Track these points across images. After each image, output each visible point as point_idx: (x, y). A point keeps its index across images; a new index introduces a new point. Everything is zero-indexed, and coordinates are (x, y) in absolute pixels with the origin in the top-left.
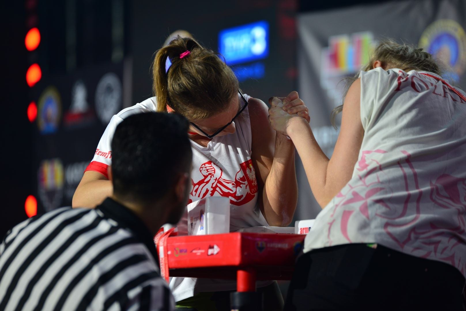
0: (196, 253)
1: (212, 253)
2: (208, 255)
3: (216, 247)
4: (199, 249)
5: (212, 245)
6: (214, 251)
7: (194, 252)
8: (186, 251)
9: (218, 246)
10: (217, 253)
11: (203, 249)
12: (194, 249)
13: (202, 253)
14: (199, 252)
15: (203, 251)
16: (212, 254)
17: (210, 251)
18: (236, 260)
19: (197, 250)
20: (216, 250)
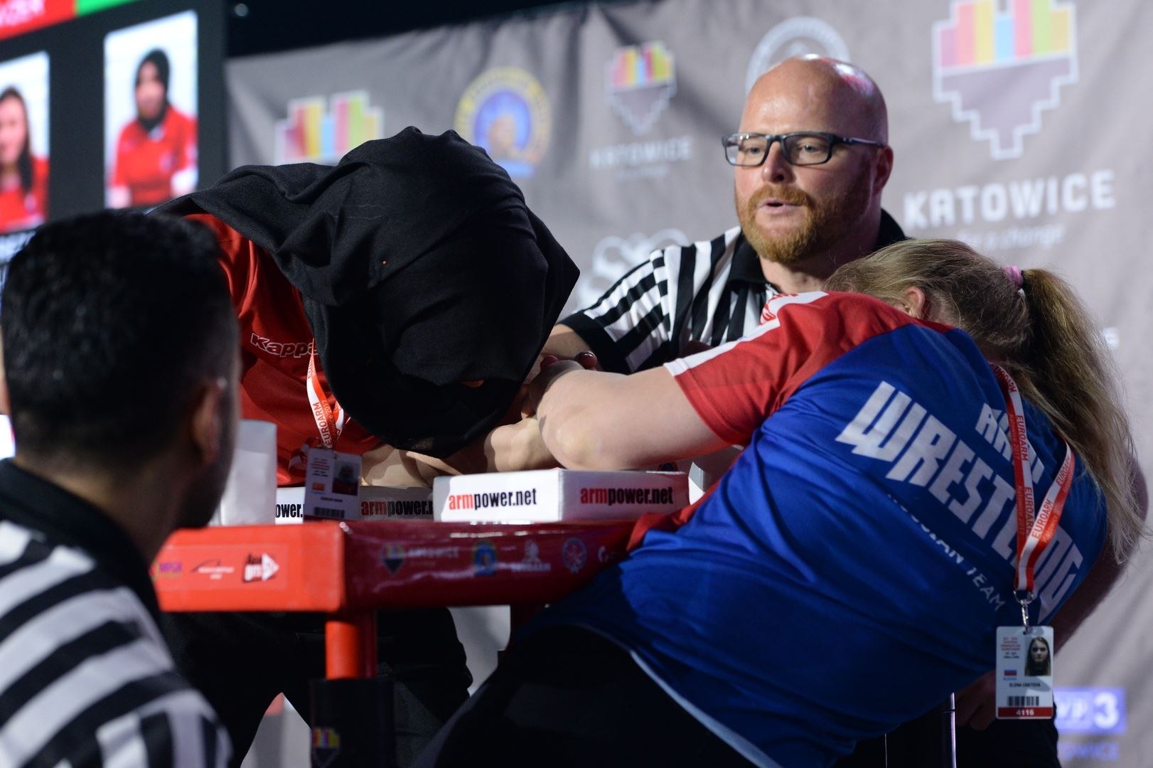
0: (208, 575)
1: (258, 575)
2: (244, 581)
3: (266, 559)
4: (219, 564)
5: (255, 555)
6: (262, 571)
7: (203, 570)
8: (179, 568)
9: (273, 557)
10: (272, 577)
11: (228, 565)
12: (202, 565)
13: (225, 575)
14: (217, 573)
15: (229, 570)
16: (257, 579)
17: (251, 572)
18: (332, 597)
19: (211, 566)
20: (268, 568)
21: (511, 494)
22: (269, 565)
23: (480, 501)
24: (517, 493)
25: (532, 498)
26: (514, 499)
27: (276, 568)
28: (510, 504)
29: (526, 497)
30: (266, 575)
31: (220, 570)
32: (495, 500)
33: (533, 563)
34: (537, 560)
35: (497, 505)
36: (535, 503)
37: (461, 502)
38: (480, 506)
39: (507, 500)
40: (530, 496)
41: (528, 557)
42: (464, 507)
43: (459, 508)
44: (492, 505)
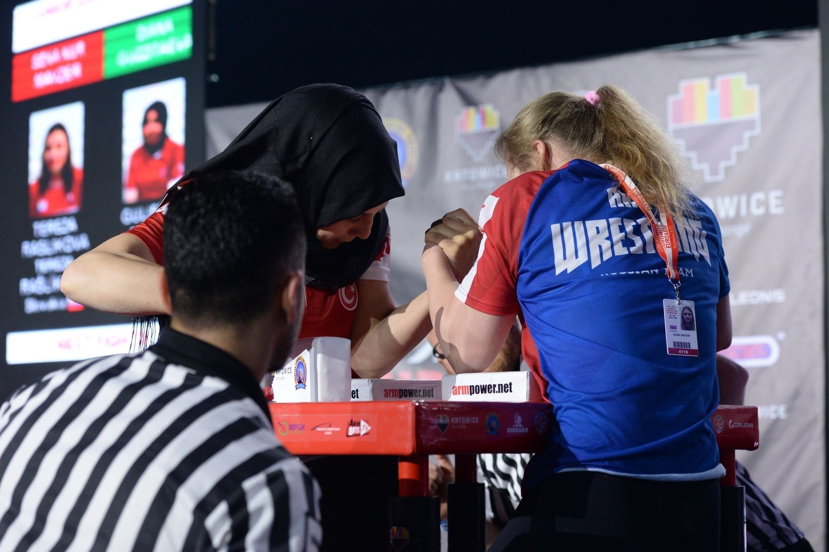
0: (322, 432)
1: (358, 432)
2: (348, 436)
3: (363, 423)
4: (330, 426)
5: (355, 420)
6: (360, 429)
7: (318, 429)
8: (303, 428)
9: (367, 422)
10: (365, 434)
11: (336, 427)
12: (319, 425)
13: (333, 432)
14: (329, 431)
15: (338, 429)
16: (356, 435)
17: (352, 430)
18: (406, 447)
19: (324, 427)
20: (364, 428)
21: (495, 386)
22: (364, 426)
23: (473, 390)
24: (499, 385)
25: (509, 389)
26: (497, 389)
27: (369, 428)
28: (494, 392)
29: (505, 388)
30: (362, 433)
31: (330, 429)
32: (484, 389)
33: (519, 428)
34: (521, 426)
35: (485, 393)
36: (511, 391)
37: (461, 390)
38: (473, 393)
39: (492, 389)
40: (508, 387)
41: (516, 424)
42: (463, 394)
43: (459, 394)
44: (482, 393)
